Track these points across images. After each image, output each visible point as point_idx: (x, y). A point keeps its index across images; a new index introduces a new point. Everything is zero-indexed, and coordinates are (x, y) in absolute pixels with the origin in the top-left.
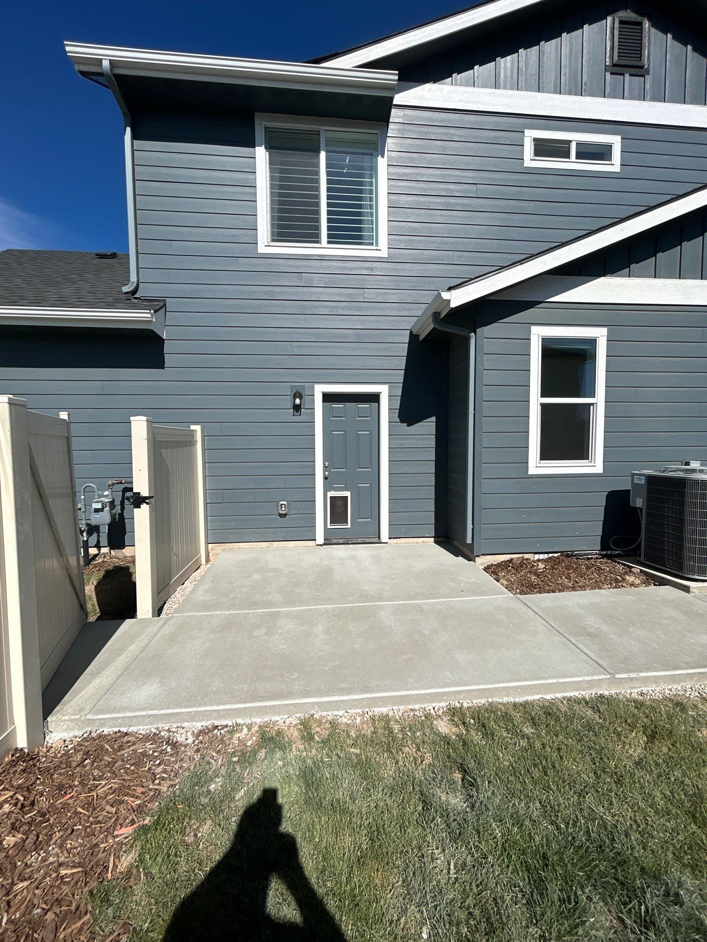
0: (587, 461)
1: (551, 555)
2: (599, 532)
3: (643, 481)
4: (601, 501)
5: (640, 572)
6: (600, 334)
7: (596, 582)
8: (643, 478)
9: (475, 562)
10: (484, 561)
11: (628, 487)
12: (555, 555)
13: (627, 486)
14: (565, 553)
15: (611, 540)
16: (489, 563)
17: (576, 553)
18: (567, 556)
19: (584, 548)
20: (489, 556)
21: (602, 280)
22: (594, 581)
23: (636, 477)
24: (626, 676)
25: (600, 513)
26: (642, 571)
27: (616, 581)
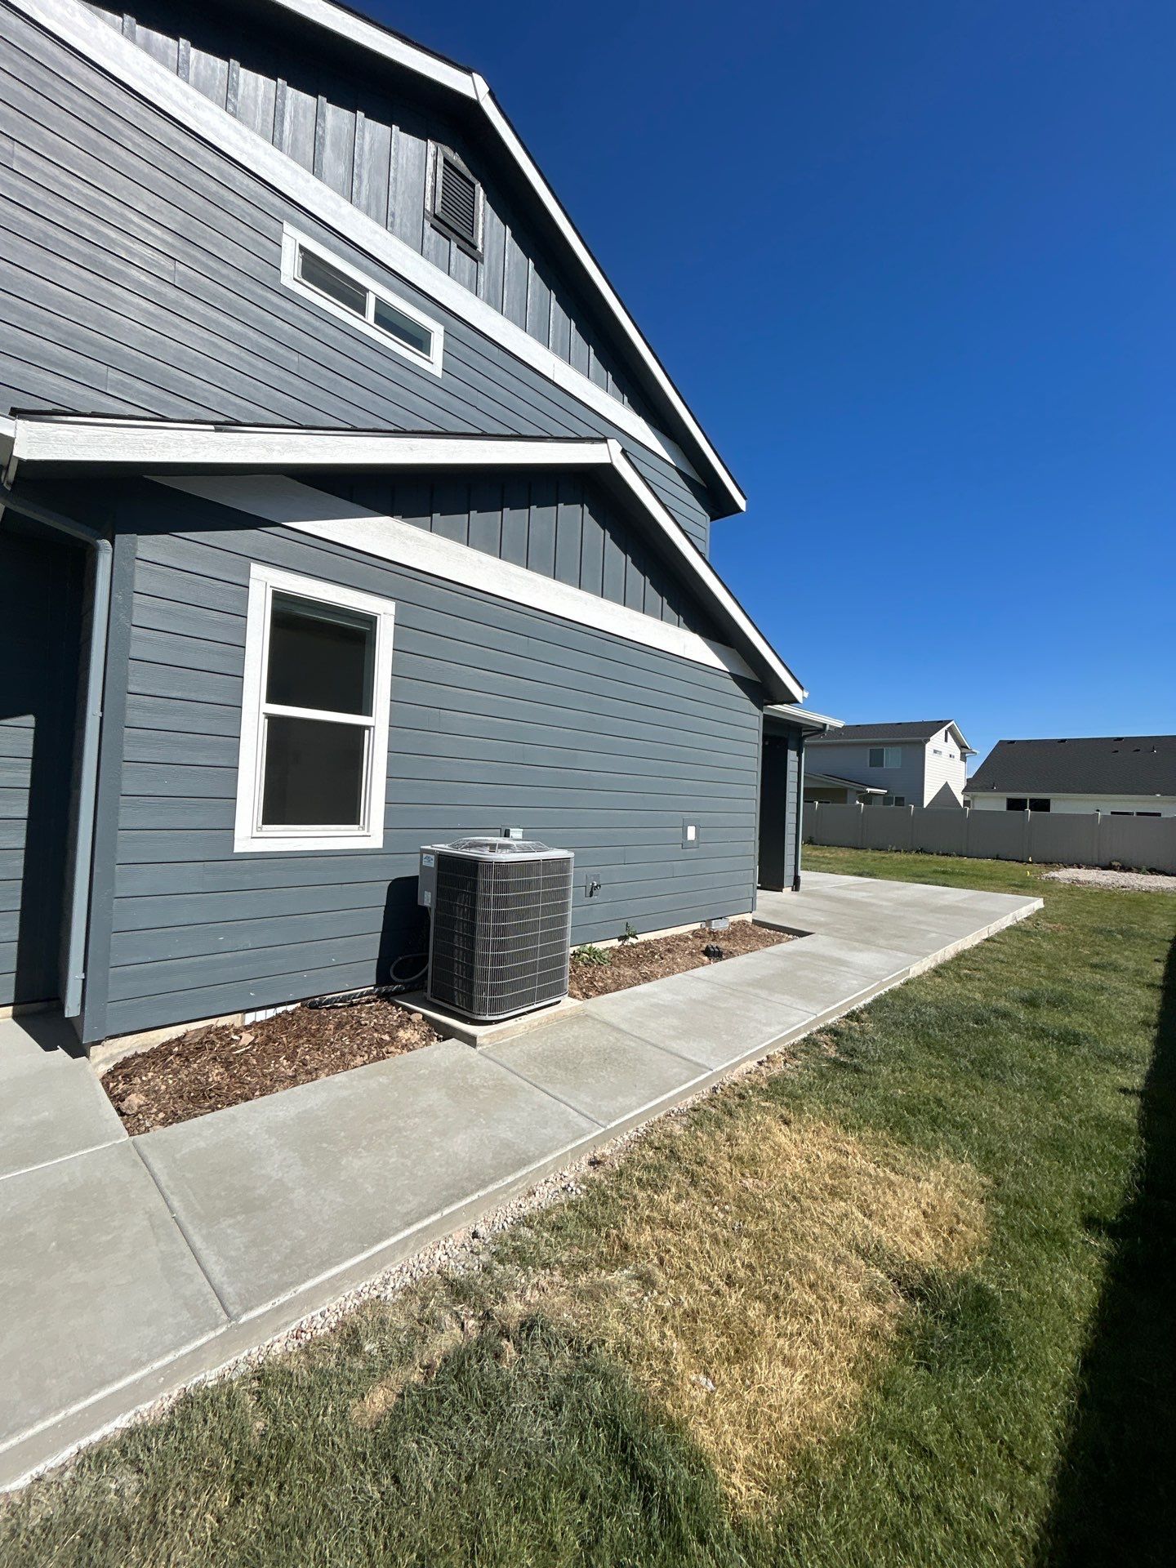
0: (356, 827)
1: (280, 1010)
2: (375, 952)
3: (431, 863)
4: (379, 896)
5: (423, 1019)
6: (383, 610)
7: (343, 1055)
8: (433, 857)
9: (88, 1057)
10: (115, 1051)
11: (417, 873)
12: (290, 1008)
13: (413, 871)
14: (310, 1001)
15: (392, 967)
16: (129, 1054)
17: (328, 997)
18: (313, 1006)
19: (347, 986)
20: (129, 1038)
21: (386, 520)
22: (338, 1053)
23: (425, 855)
24: (267, 1307)
25: (376, 920)
26: (425, 1017)
27: (381, 1044)
